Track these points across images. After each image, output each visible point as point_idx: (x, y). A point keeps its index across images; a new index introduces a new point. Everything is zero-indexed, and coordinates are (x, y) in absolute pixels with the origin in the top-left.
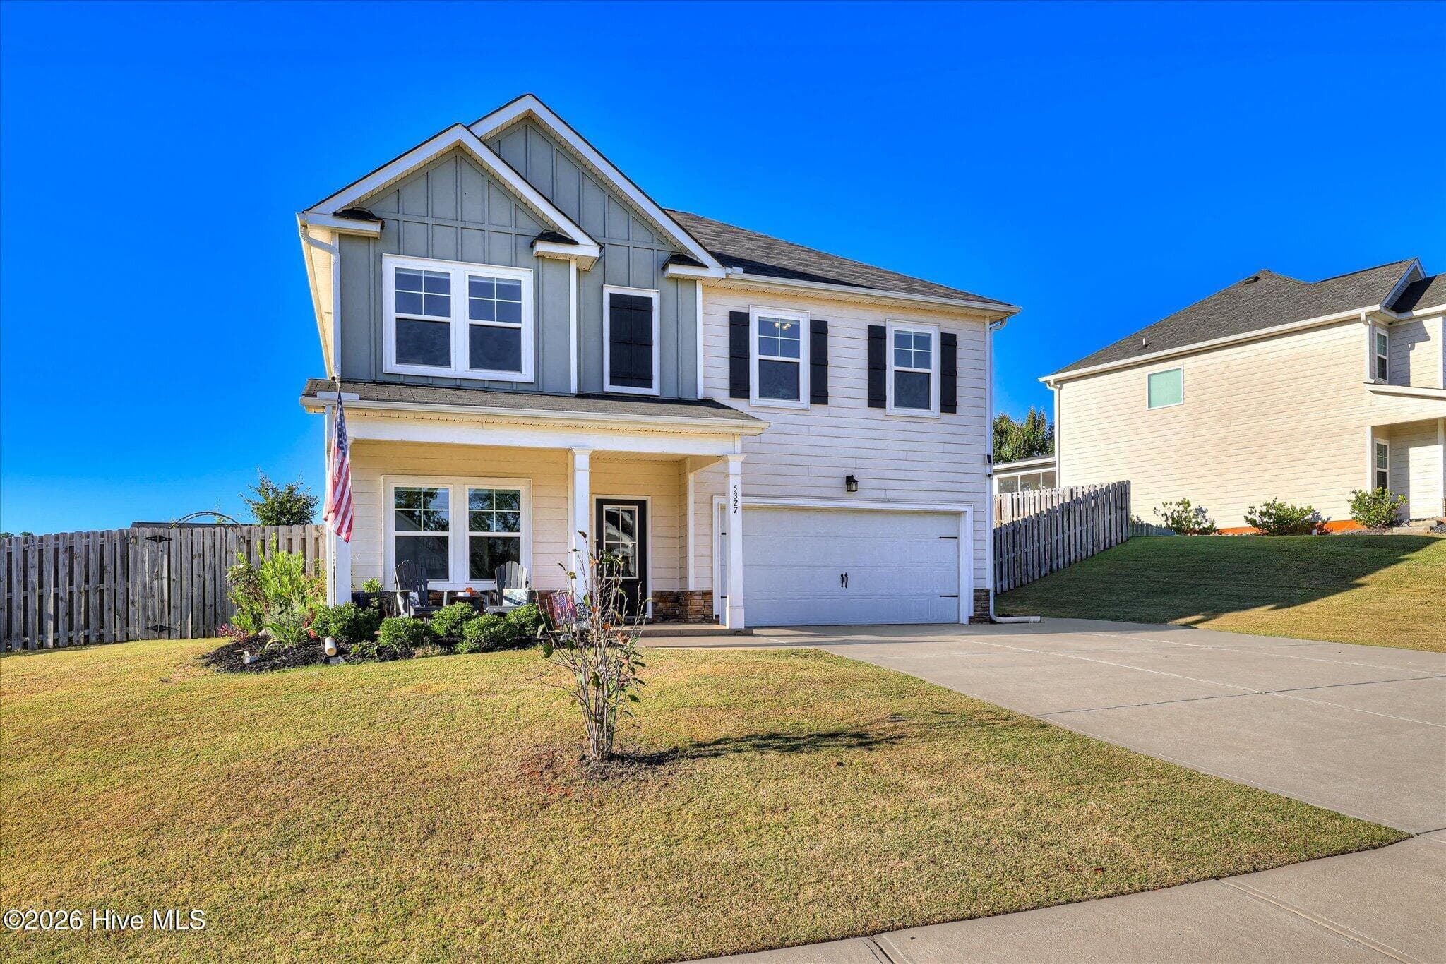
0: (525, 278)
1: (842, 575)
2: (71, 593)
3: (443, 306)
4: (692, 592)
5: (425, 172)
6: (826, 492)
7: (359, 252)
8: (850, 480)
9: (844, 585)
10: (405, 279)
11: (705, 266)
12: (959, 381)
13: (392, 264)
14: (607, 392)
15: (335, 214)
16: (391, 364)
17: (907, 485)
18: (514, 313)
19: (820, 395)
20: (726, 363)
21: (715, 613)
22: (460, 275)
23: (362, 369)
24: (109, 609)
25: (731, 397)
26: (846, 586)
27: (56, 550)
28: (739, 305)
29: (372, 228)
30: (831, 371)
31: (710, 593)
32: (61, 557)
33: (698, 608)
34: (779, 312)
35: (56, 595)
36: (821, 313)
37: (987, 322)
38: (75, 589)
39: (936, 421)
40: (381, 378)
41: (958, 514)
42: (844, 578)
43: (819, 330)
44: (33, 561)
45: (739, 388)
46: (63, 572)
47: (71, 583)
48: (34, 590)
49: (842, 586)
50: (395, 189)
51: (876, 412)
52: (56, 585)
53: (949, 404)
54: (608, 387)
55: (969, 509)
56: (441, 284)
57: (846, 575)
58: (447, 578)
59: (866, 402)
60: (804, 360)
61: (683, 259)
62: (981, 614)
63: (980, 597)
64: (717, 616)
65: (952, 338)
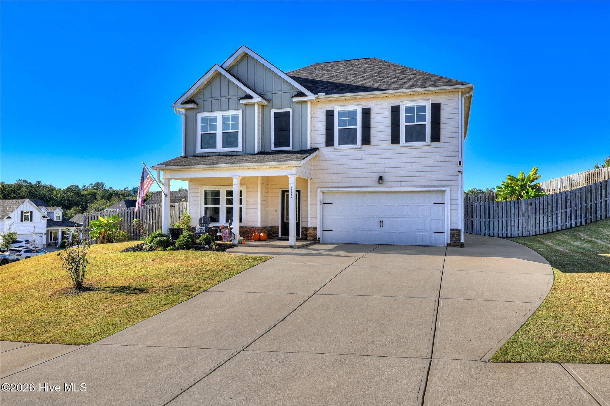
0: (239, 113)
1: (380, 221)
3: (214, 127)
4: (309, 228)
5: (210, 83)
6: (369, 184)
7: (191, 113)
8: (381, 178)
9: (381, 226)
10: (204, 120)
11: (307, 96)
12: (442, 126)
13: (200, 116)
14: (273, 151)
15: (182, 104)
16: (199, 150)
17: (412, 179)
18: (236, 126)
19: (366, 141)
20: (324, 132)
22: (219, 115)
23: (191, 153)
25: (326, 146)
26: (382, 227)
28: (329, 107)
29: (192, 106)
30: (372, 130)
31: (316, 228)
33: (311, 235)
34: (347, 107)
36: (366, 105)
37: (460, 94)
39: (429, 147)
40: (197, 155)
41: (444, 192)
42: (381, 223)
43: (366, 113)
45: (329, 142)
47: (152, 220)
48: (145, 222)
49: (380, 227)
50: (201, 91)
51: (396, 146)
53: (436, 137)
54: (273, 149)
55: (448, 189)
56: (214, 120)
57: (382, 221)
59: (390, 142)
60: (359, 127)
61: (301, 94)
62: (455, 242)
63: (455, 234)
64: (319, 238)
65: (439, 104)
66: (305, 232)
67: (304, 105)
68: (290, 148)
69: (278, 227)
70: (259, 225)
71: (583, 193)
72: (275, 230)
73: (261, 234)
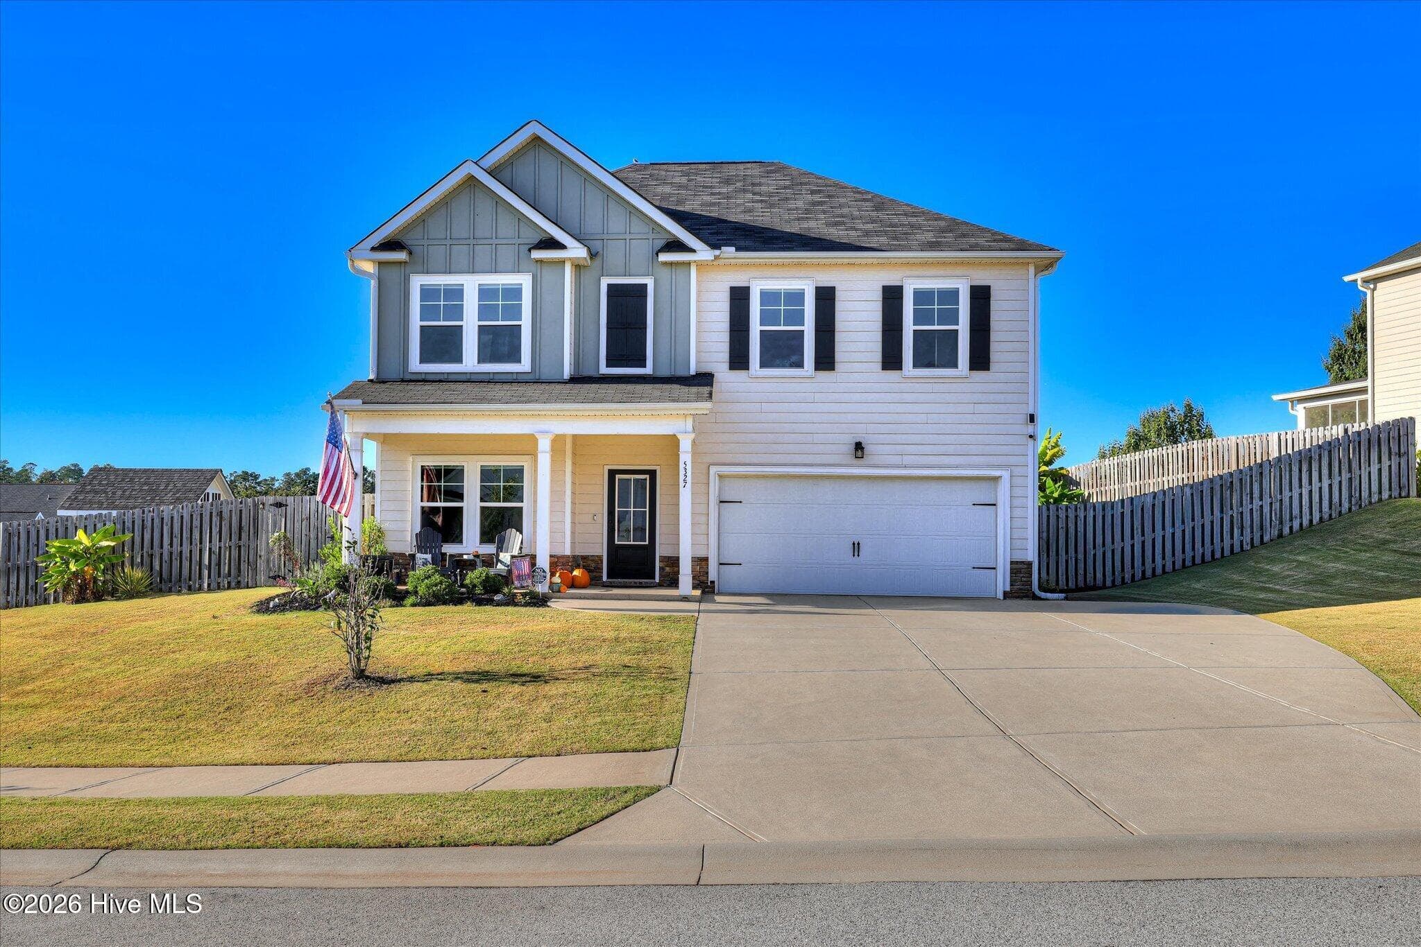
0: (524, 281)
1: (854, 544)
2: (220, 548)
3: (458, 312)
5: (445, 202)
6: (832, 459)
7: (393, 275)
8: (859, 446)
9: (856, 554)
10: (427, 293)
11: (694, 251)
12: (994, 336)
13: (418, 282)
14: (603, 375)
15: (373, 249)
16: (416, 365)
17: (927, 449)
18: (516, 312)
19: (826, 360)
20: (726, 337)
21: (710, 579)
22: (471, 284)
23: (393, 371)
24: (244, 561)
25: (730, 369)
26: (858, 555)
27: (211, 513)
28: (739, 280)
29: (401, 256)
30: (839, 337)
31: (706, 559)
32: (214, 519)
33: (695, 573)
34: (782, 282)
35: (210, 549)
36: (826, 280)
37: (1032, 269)
38: (222, 546)
39: (966, 380)
40: (408, 377)
41: (996, 479)
42: (856, 547)
43: (826, 297)
44: (196, 523)
45: (739, 360)
46: (215, 530)
47: (220, 541)
48: (196, 545)
49: (854, 555)
50: (421, 220)
51: (892, 375)
52: (210, 542)
53: (980, 360)
54: (604, 370)
55: (1005, 474)
56: (456, 293)
57: (858, 544)
58: (461, 542)
59: (879, 365)
60: (808, 328)
61: (675, 245)
62: (1020, 589)
63: (1019, 570)
64: (713, 582)
65: (986, 290)
66: (667, 569)
67: (680, 272)
68: (648, 370)
69: (600, 558)
70: (568, 552)
71: (1217, 488)
72: (593, 565)
73: (576, 573)
